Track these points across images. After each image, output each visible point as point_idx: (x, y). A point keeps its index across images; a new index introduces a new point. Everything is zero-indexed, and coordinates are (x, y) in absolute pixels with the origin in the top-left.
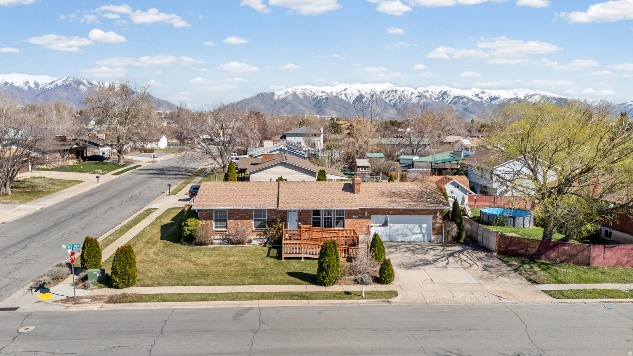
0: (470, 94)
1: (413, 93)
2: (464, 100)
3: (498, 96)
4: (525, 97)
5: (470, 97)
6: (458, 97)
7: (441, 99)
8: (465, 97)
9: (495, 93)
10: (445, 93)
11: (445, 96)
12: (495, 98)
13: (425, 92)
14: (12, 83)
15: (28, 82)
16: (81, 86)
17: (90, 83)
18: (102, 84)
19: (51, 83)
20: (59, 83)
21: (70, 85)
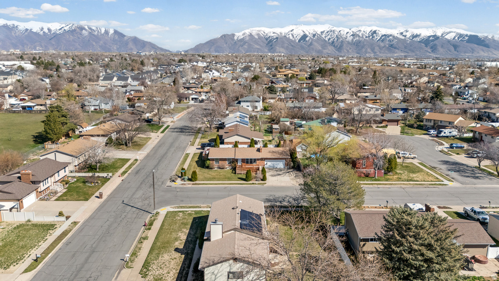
0: (395, 32)
1: (348, 32)
2: (391, 37)
3: (419, 34)
4: (442, 35)
5: (396, 35)
6: (385, 35)
7: (371, 37)
8: (391, 35)
9: (416, 32)
10: (375, 32)
11: (375, 35)
12: (417, 36)
13: (358, 31)
14: (31, 29)
15: (43, 28)
16: (83, 31)
17: (90, 29)
18: (100, 29)
19: (60, 29)
20: (67, 28)
21: (75, 30)
